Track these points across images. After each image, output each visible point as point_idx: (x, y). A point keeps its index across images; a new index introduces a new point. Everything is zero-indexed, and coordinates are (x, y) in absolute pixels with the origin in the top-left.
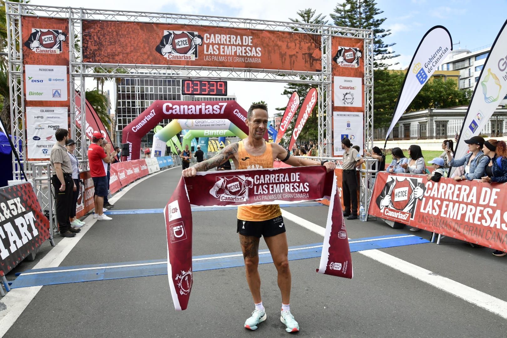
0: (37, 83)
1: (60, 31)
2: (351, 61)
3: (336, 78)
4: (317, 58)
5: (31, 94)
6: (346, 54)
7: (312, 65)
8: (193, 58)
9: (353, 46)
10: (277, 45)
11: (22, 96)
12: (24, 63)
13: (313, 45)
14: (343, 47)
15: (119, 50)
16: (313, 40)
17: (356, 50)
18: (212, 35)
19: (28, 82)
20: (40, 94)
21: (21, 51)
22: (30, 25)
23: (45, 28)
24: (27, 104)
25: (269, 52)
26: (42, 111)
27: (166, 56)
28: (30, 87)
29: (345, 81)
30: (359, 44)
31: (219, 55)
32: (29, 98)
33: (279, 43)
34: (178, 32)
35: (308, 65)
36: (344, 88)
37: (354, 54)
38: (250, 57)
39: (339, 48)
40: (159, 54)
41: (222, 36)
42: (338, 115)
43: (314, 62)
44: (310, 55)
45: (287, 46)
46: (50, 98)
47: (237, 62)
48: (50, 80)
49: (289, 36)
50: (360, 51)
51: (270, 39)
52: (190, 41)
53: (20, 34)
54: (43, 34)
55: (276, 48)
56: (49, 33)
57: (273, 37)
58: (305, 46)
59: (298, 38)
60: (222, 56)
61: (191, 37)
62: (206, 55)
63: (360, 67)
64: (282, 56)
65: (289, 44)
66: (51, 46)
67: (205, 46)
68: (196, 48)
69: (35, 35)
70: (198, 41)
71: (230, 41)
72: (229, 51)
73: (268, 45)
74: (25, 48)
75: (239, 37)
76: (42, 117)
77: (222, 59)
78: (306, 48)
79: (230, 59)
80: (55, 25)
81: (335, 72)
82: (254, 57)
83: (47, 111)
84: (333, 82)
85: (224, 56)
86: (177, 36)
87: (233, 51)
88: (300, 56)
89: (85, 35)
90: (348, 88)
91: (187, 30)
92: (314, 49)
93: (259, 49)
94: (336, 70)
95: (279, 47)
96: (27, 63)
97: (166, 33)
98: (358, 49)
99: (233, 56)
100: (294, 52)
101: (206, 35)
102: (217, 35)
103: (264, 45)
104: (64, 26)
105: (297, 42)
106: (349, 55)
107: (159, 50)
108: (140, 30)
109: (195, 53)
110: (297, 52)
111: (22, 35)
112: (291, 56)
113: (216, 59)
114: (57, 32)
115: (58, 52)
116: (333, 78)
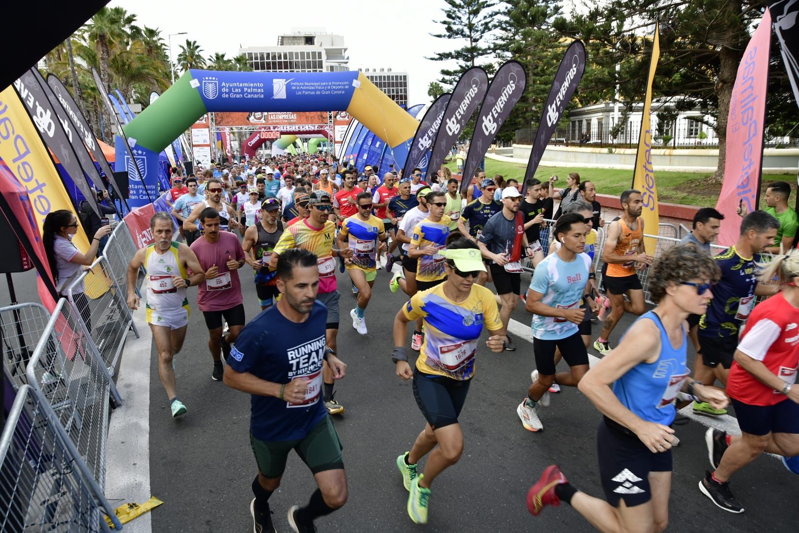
2: (344, 117)
3: (336, 126)
7: (322, 121)
15: (231, 120)
27: (251, 122)
28: (194, 139)
35: (321, 121)
44: (322, 116)
46: (203, 143)
77: (277, 122)
82: (292, 119)
84: (334, 129)
107: (248, 119)
109: (265, 119)
112: (311, 117)
115: (205, 122)
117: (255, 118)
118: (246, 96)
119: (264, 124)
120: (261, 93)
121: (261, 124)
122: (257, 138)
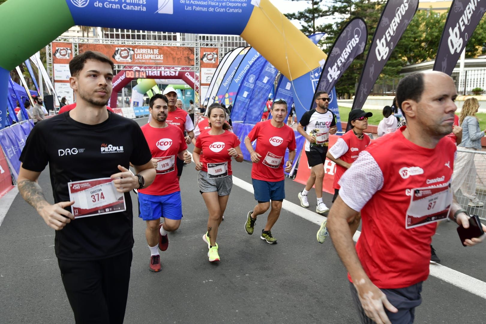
0: (59, 72)
1: (69, 48)
2: (211, 60)
3: (202, 69)
4: (192, 59)
5: (57, 77)
6: (208, 56)
7: (189, 63)
8: (130, 61)
9: (212, 52)
10: (171, 53)
11: (53, 78)
12: (54, 63)
13: (190, 52)
14: (206, 53)
16: (190, 49)
17: (214, 54)
18: (139, 50)
19: (55, 71)
20: (60, 77)
21: (52, 57)
22: (56, 46)
23: (62, 47)
24: (55, 81)
25: (167, 57)
26: (62, 85)
27: (117, 60)
29: (208, 70)
30: (216, 50)
31: (142, 59)
32: (56, 79)
33: (172, 52)
34: (123, 48)
35: (187, 63)
36: (207, 74)
37: (213, 56)
38: (157, 60)
39: (204, 53)
40: (114, 59)
41: (144, 49)
42: (203, 88)
43: (191, 61)
45: (176, 53)
47: (151, 63)
48: (65, 71)
49: (177, 48)
50: (216, 54)
51: (167, 50)
52: (128, 52)
53: (51, 50)
54: (61, 50)
55: (171, 55)
56: (64, 49)
57: (169, 49)
58: (186, 53)
59: (182, 49)
60: (144, 59)
61: (129, 50)
62: (136, 59)
63: (216, 63)
64: (174, 59)
65: (177, 53)
66: (64, 55)
67: (135, 55)
68: (131, 56)
69: (57, 50)
70: (132, 52)
71: (147, 52)
72: (147, 57)
73: (166, 53)
74: (54, 56)
75: (152, 50)
76: (61, 87)
77: (143, 61)
78: (186, 54)
79: (148, 61)
80: (66, 46)
81: (202, 66)
82: (159, 60)
83: (64, 85)
84: (200, 71)
85: (145, 59)
86: (122, 50)
87: (149, 57)
88: (183, 58)
89: (80, 50)
90: (209, 74)
91: (126, 47)
92: (190, 55)
93: (162, 55)
94: (203, 65)
95: (172, 54)
96: (55, 63)
97: (117, 49)
98: (215, 53)
99: (149, 59)
100: (180, 57)
101: (136, 50)
102: (141, 49)
103: (165, 53)
104: (70, 46)
105: (182, 51)
106: (210, 57)
108: (105, 48)
109: (131, 58)
110: (181, 57)
111: (52, 51)
113: (141, 61)
114: (67, 49)
116: (200, 69)
117: (121, 56)
118: (125, 7)
119: (130, 63)
120: (143, 5)
121: (127, 63)
122: (122, 78)
